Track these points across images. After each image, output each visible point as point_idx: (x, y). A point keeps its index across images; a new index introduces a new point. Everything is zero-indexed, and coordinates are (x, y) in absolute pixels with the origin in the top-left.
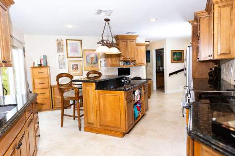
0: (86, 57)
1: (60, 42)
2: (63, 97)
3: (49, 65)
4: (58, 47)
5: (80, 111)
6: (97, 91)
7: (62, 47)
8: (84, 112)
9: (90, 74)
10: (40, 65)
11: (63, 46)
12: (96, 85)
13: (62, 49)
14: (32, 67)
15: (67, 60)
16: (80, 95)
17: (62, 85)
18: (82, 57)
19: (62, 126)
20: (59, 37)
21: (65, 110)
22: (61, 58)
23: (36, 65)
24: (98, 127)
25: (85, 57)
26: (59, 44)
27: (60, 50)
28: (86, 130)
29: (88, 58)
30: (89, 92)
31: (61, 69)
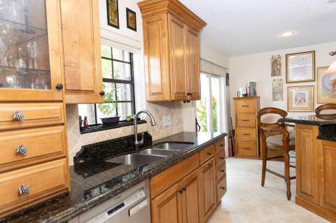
0: (324, 78)
1: (276, 60)
2: (266, 143)
3: (258, 95)
4: (273, 67)
5: (291, 168)
6: (320, 141)
7: (279, 67)
8: (297, 171)
9: (323, 109)
10: (245, 95)
11: (280, 65)
12: (320, 130)
13: (279, 70)
14: (235, 99)
15: (285, 86)
16: (291, 143)
17: (266, 125)
18: (314, 81)
19: (263, 184)
20: (275, 53)
21: (267, 162)
22: (276, 84)
23: (241, 96)
24: (321, 205)
25: (320, 80)
26: (275, 63)
27: (275, 72)
28: (298, 202)
29: (325, 79)
30: (305, 141)
31: (276, 100)
